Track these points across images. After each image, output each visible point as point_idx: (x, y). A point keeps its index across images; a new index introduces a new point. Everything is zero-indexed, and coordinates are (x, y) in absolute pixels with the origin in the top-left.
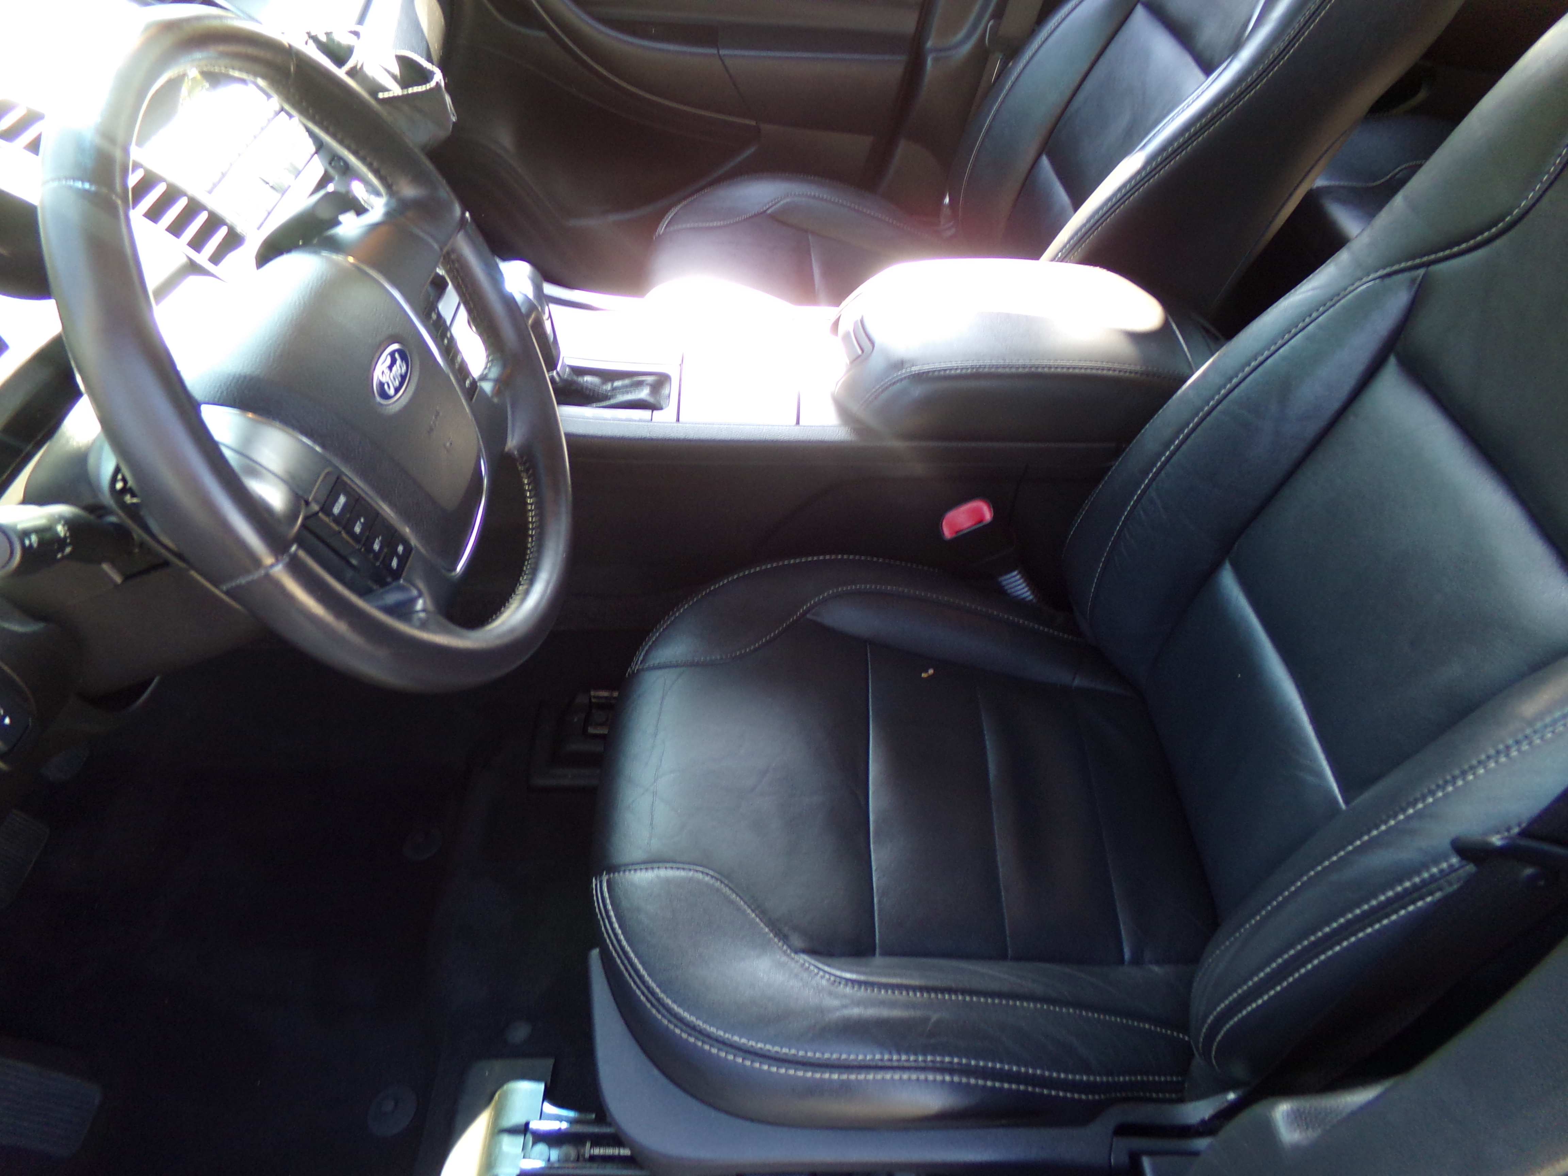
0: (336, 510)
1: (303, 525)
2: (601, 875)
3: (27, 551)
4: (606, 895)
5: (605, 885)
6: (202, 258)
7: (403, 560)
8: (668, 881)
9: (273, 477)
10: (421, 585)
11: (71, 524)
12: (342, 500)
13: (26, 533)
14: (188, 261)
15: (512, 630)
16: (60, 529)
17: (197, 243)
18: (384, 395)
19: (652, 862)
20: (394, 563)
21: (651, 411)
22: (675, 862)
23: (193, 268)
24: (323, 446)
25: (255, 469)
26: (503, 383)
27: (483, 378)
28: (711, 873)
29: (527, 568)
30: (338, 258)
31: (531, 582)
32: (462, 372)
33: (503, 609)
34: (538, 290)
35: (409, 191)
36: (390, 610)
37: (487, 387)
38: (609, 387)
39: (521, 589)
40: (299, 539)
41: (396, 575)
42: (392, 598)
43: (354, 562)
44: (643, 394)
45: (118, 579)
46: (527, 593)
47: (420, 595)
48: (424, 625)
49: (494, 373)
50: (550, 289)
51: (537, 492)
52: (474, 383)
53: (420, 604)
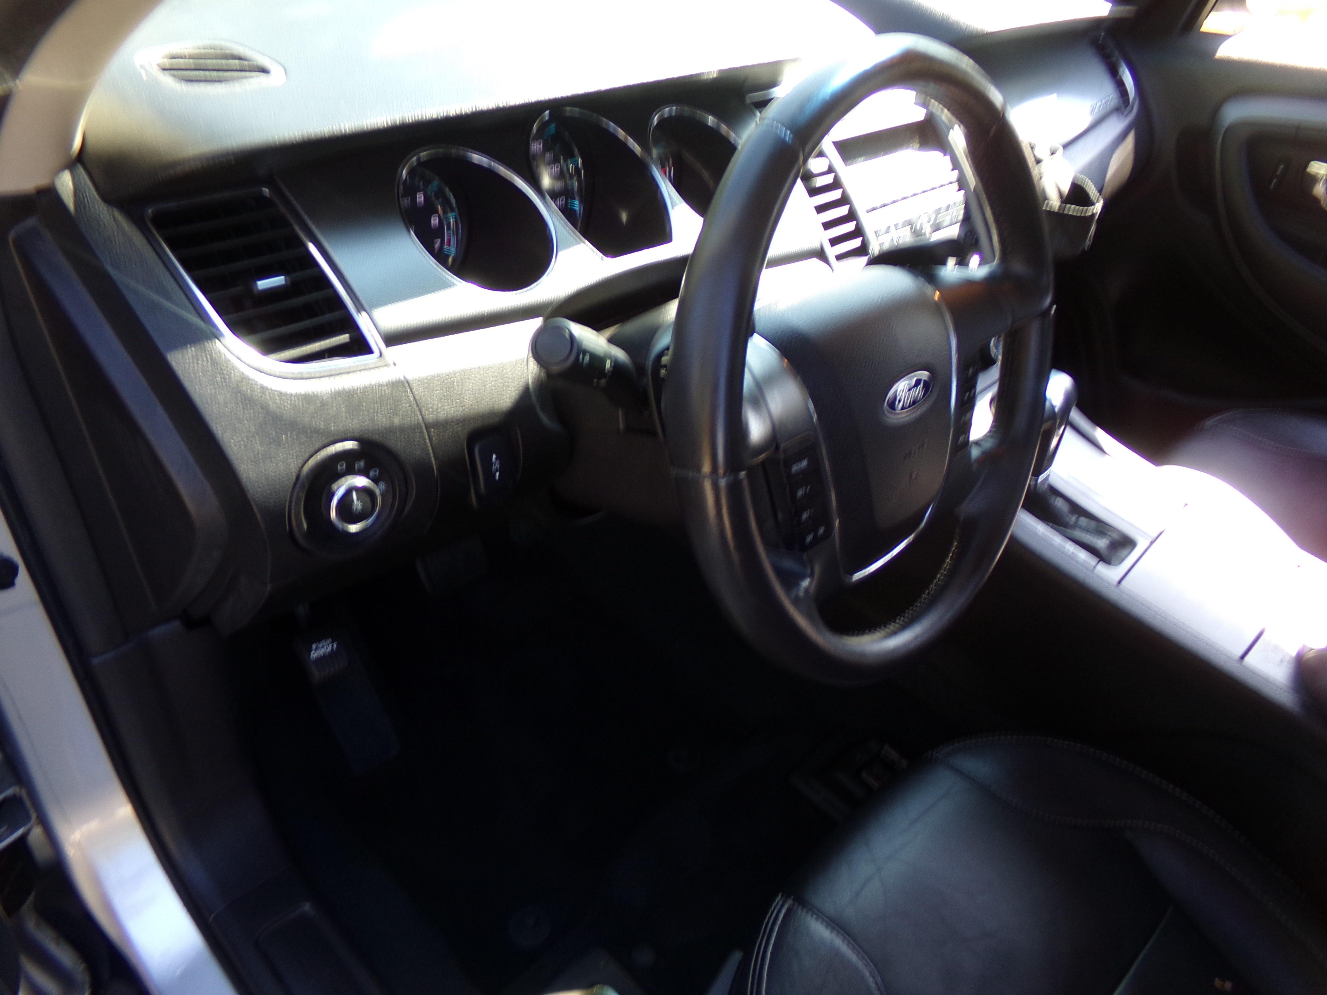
0: (795, 468)
1: (763, 463)
2: (789, 897)
3: (577, 364)
4: (781, 916)
5: (786, 907)
6: (832, 252)
7: (815, 541)
8: (837, 953)
9: (767, 415)
10: (817, 570)
11: (617, 365)
12: (804, 463)
13: (585, 352)
14: (820, 249)
15: (863, 655)
16: (608, 365)
17: (834, 242)
18: (892, 405)
19: (836, 924)
20: (809, 538)
21: (1098, 560)
22: (854, 940)
23: (821, 255)
24: (819, 416)
25: (758, 401)
26: (989, 457)
27: (977, 443)
28: (879, 979)
29: (908, 614)
30: (928, 289)
31: (904, 628)
32: (965, 427)
33: (867, 631)
34: (1066, 408)
35: (1019, 267)
36: (779, 571)
37: (975, 453)
38: (1073, 519)
39: (892, 627)
40: (751, 472)
41: (804, 548)
42: (788, 564)
43: (780, 516)
44: (1101, 543)
45: (621, 426)
46: (894, 633)
47: (812, 575)
48: (796, 602)
49: (988, 445)
50: (1075, 415)
51: (958, 560)
52: (967, 443)
53: (806, 583)
